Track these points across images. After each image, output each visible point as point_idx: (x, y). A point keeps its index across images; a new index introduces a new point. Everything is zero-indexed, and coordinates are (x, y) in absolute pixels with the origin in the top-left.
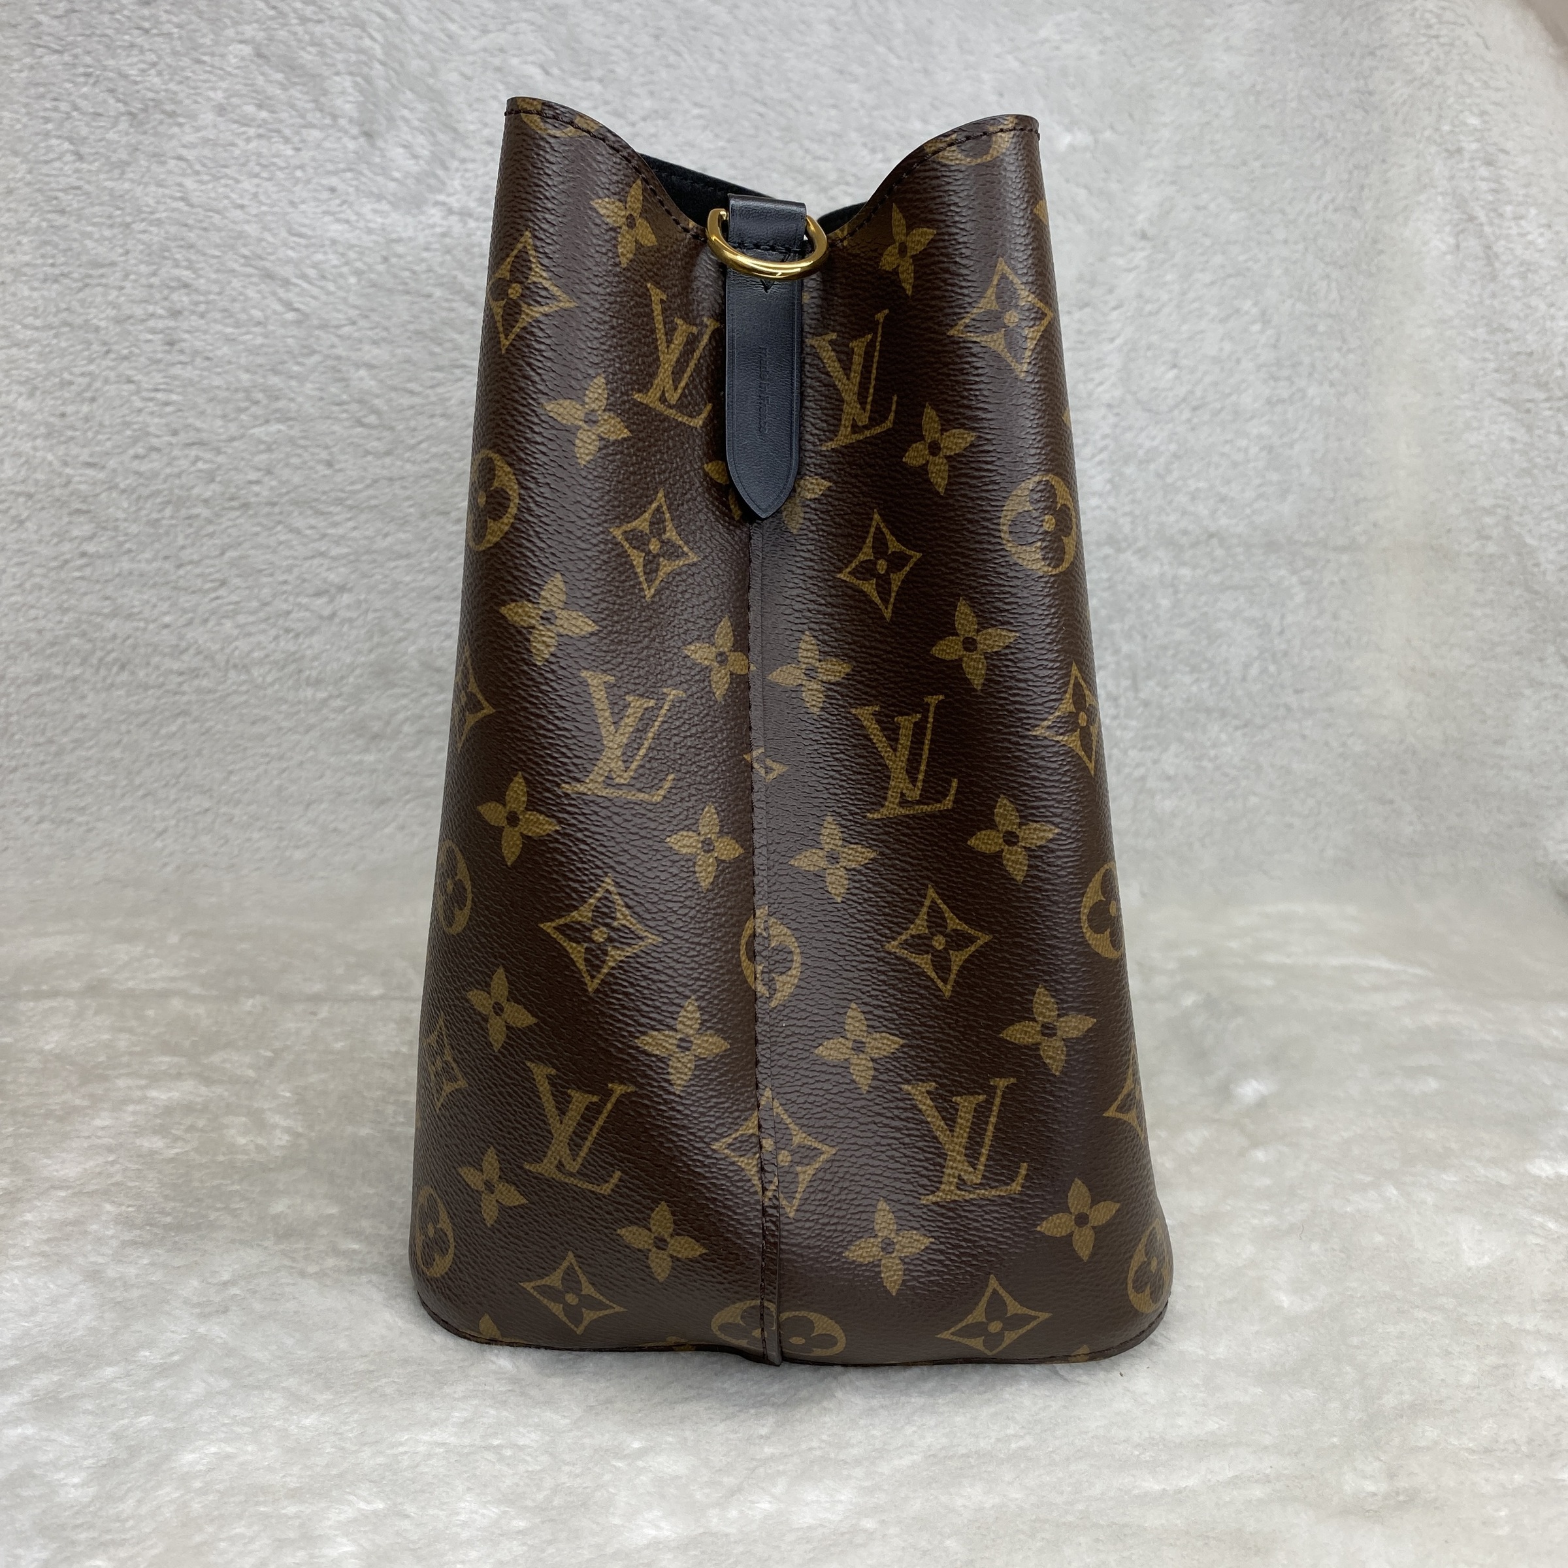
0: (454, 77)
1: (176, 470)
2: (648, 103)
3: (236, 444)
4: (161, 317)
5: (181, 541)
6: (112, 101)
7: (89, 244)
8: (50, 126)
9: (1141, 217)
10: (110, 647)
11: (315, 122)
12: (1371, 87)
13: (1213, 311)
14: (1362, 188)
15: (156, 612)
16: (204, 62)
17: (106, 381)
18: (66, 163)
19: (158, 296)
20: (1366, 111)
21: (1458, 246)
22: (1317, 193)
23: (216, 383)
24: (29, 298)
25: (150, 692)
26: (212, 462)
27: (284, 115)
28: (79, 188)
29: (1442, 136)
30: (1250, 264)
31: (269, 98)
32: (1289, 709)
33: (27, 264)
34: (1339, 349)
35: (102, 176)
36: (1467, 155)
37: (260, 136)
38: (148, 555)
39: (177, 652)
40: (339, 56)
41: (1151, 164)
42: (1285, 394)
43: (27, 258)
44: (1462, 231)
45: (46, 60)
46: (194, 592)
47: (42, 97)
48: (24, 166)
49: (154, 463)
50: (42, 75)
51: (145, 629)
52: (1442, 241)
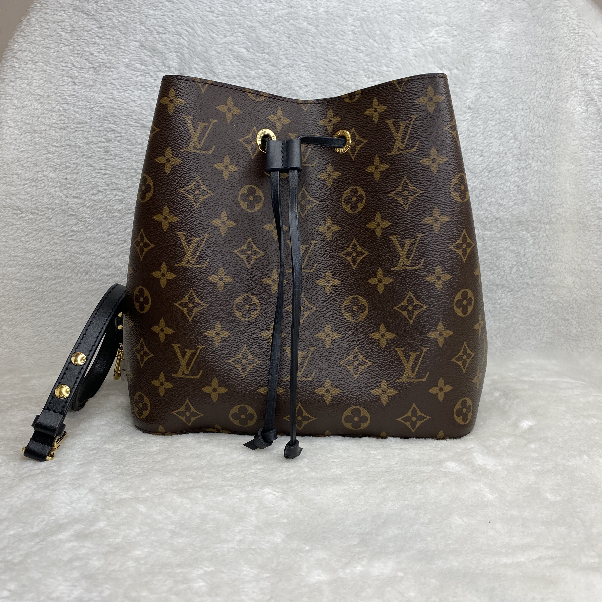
0: (214, 53)
1: (108, 199)
2: (285, 62)
3: (130, 189)
4: (103, 142)
5: (109, 226)
6: (87, 63)
7: (77, 115)
8: (64, 73)
9: (468, 101)
10: (82, 266)
11: (162, 70)
12: (553, 52)
13: (496, 135)
14: (551, 89)
15: (100, 252)
16: (122, 49)
17: (83, 166)
18: (70, 86)
19: (102, 134)
20: (552, 61)
21: (587, 110)
22: (534, 91)
23: (124, 167)
24: (55, 135)
25: (97, 283)
26: (121, 196)
27: (151, 67)
28: (74, 95)
29: (580, 70)
30: (509, 118)
31: (145, 61)
32: (528, 284)
33: (55, 123)
34: (544, 149)
35: (83, 91)
36: (590, 76)
37: (142, 75)
38: (96, 231)
39: (107, 267)
40: (171, 46)
41: (471, 81)
42: (523, 166)
43: (54, 121)
44: (589, 104)
45: (63, 49)
46: (114, 245)
47: (62, 62)
48: (55, 87)
49: (100, 197)
50: (61, 54)
51: (96, 259)
52: (581, 108)
